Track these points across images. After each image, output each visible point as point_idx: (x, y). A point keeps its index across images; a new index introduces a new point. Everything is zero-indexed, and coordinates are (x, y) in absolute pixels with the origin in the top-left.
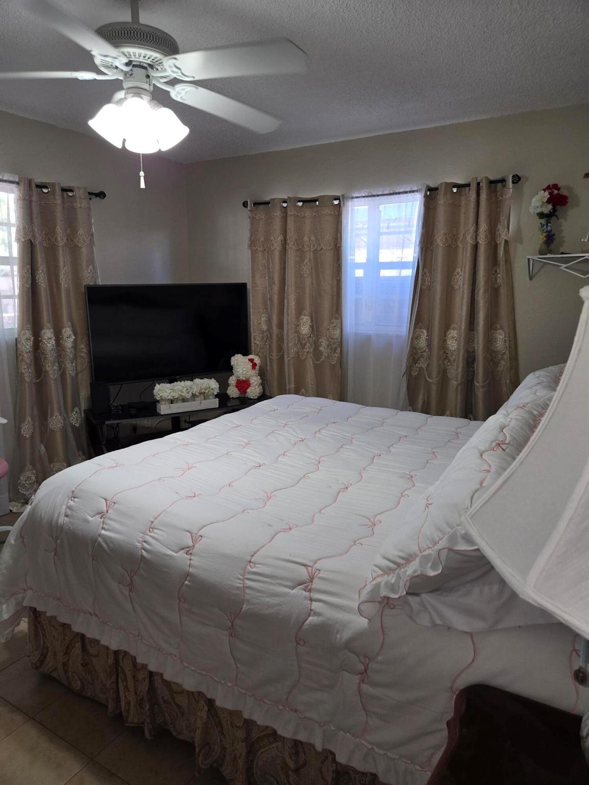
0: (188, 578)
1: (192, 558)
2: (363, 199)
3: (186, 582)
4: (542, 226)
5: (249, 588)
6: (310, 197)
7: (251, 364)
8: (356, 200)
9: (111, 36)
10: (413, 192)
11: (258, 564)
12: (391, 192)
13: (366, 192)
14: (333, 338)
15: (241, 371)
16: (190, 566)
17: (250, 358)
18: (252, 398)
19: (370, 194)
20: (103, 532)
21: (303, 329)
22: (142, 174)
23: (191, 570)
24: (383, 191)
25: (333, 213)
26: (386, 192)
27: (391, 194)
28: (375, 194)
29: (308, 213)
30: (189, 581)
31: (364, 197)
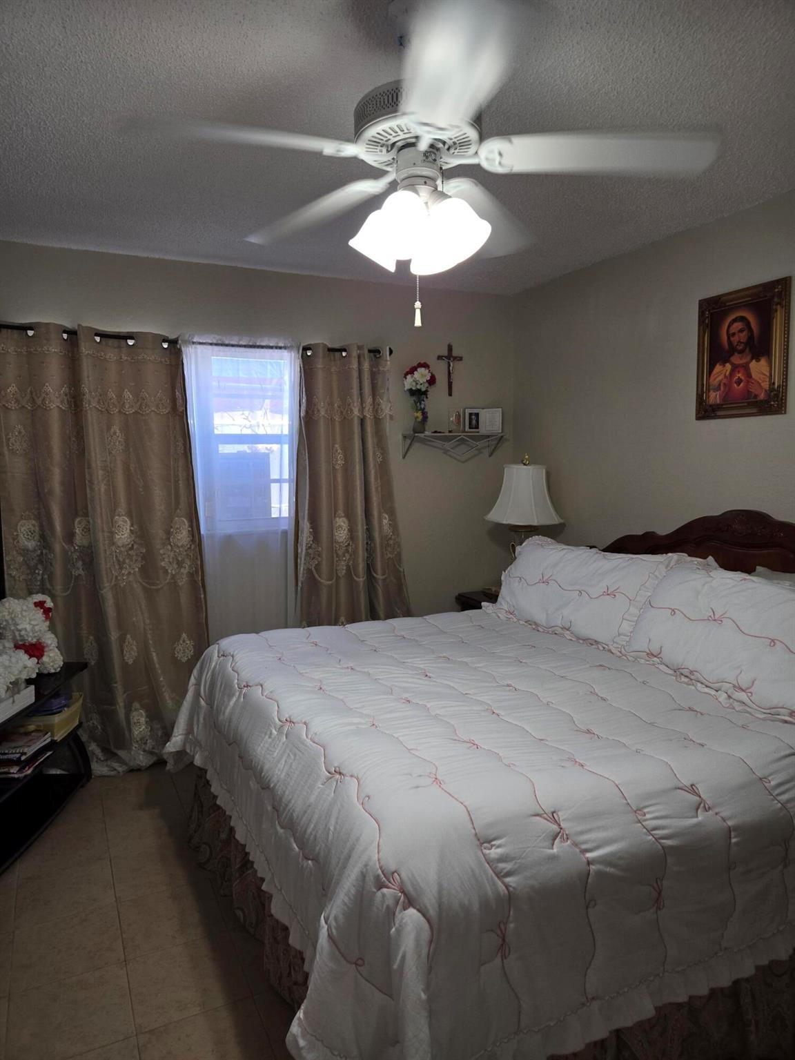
0: (733, 834)
1: (717, 810)
2: (210, 347)
3: (734, 840)
4: (416, 403)
5: (788, 801)
6: (117, 330)
7: (42, 610)
8: (198, 346)
9: (386, 103)
10: (280, 348)
11: (769, 776)
12: (251, 344)
13: (214, 338)
14: (178, 547)
15: (28, 627)
16: (724, 820)
17: (36, 600)
18: (53, 671)
19: (220, 342)
20: (589, 855)
21: (119, 537)
22: (418, 304)
23: (730, 823)
24: (240, 340)
25: (163, 360)
26: (242, 343)
27: (251, 347)
28: (227, 342)
29: (111, 354)
30: (735, 837)
31: (211, 344)
